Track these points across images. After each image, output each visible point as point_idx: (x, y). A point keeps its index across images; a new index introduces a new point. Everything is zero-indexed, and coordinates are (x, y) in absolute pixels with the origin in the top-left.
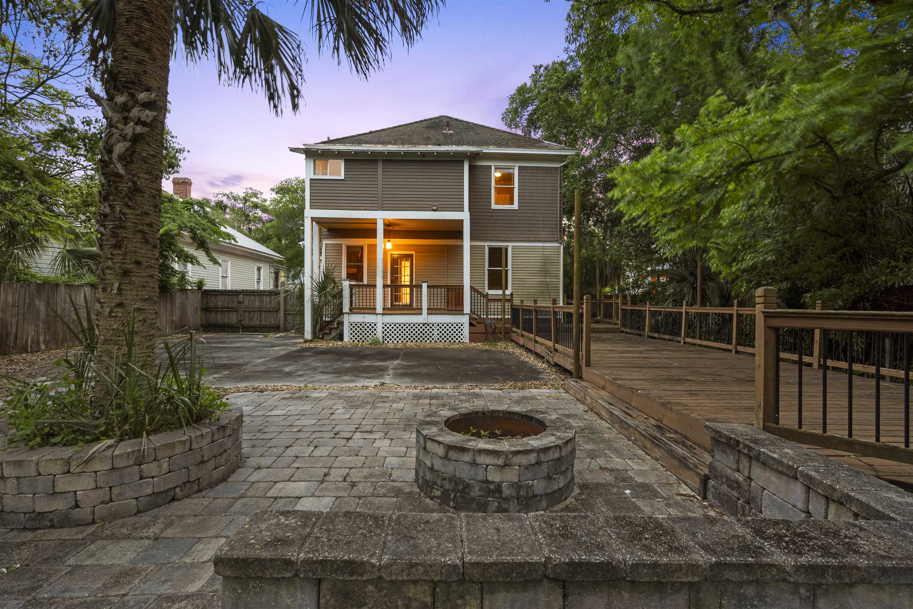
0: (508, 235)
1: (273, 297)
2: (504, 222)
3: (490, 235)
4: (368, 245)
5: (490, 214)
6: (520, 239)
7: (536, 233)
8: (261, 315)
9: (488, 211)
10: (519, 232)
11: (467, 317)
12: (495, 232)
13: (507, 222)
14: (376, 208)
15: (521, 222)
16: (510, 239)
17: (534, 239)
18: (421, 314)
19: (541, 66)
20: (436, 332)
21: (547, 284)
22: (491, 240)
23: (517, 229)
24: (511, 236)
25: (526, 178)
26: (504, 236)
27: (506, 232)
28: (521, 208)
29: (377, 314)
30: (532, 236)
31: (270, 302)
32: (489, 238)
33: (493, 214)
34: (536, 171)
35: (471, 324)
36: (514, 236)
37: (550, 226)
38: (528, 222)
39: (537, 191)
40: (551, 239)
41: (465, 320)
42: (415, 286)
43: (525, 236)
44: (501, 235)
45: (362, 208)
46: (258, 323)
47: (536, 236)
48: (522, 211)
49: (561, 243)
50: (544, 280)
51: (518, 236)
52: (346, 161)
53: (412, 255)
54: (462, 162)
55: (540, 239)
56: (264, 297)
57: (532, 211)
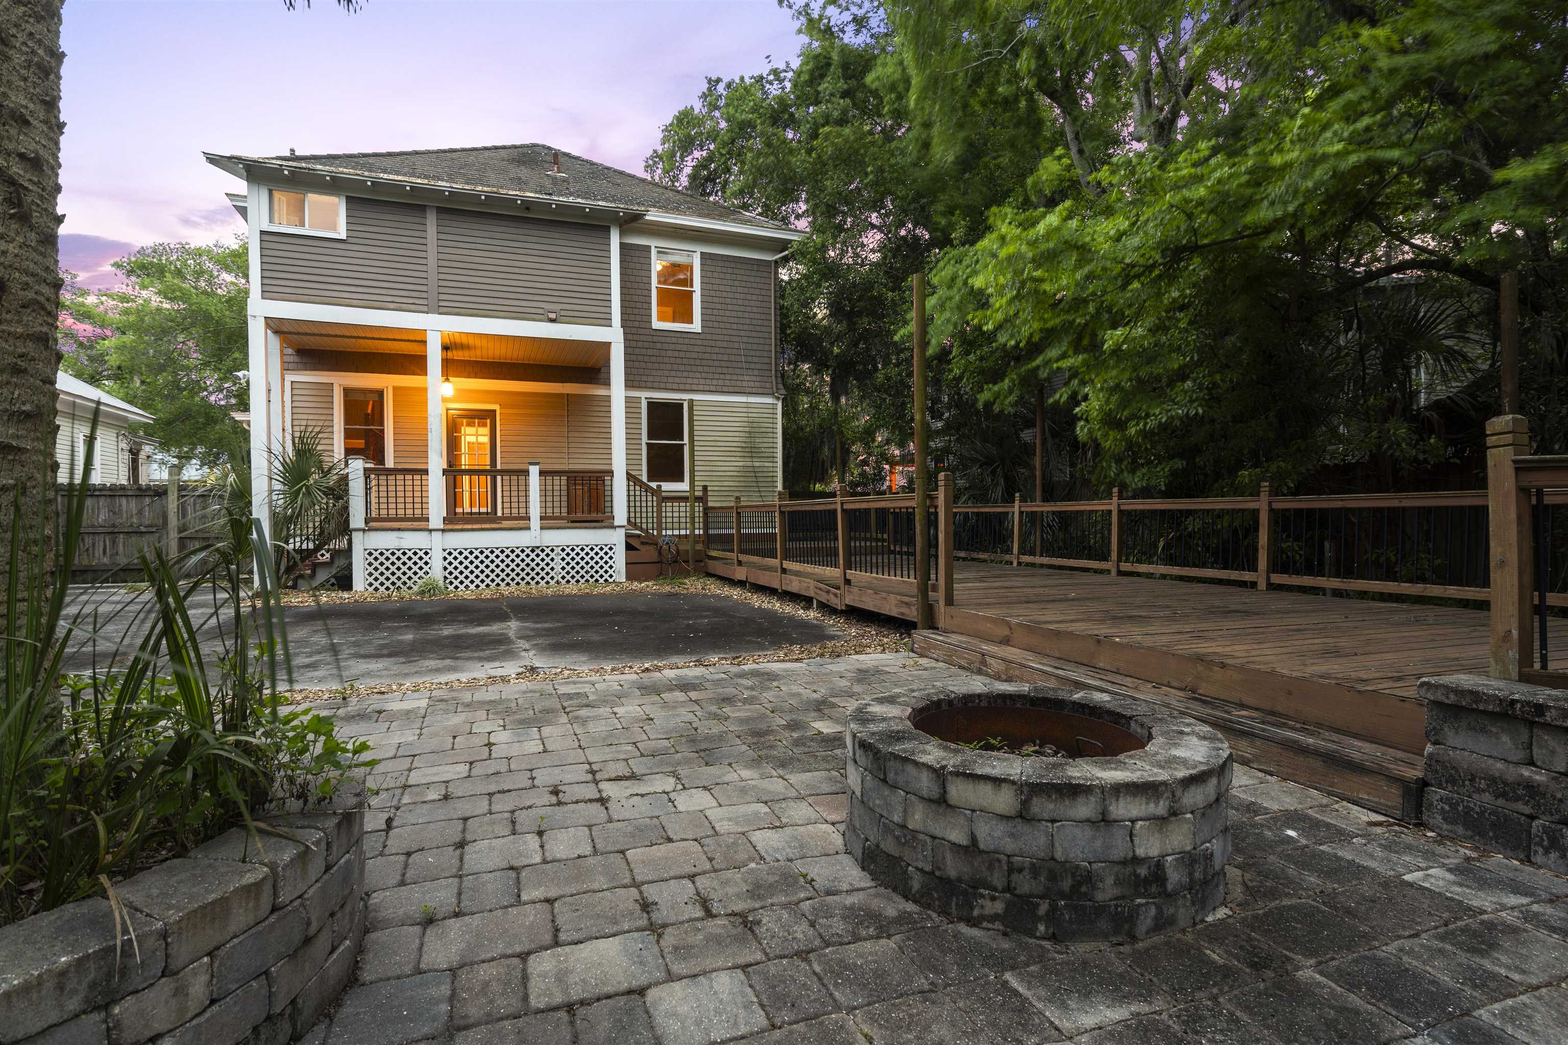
0: (684, 380)
1: (147, 500)
2: (676, 354)
3: (651, 379)
4: (395, 388)
5: (649, 339)
6: (707, 388)
7: (735, 377)
8: (114, 543)
9: (647, 332)
10: (704, 375)
11: (622, 532)
12: (659, 373)
13: (682, 354)
14: (425, 308)
15: (707, 356)
16: (688, 387)
17: (731, 389)
18: (528, 528)
19: (718, 80)
20: (558, 564)
21: (754, 471)
22: (653, 388)
23: (701, 369)
24: (690, 381)
25: (716, 275)
26: (677, 380)
27: (679, 374)
28: (707, 330)
29: (431, 531)
30: (728, 383)
31: (140, 512)
32: (650, 385)
33: (655, 339)
34: (733, 265)
35: (629, 547)
36: (695, 381)
37: (758, 366)
38: (720, 357)
39: (734, 302)
40: (760, 391)
41: (616, 538)
42: (503, 472)
43: (715, 382)
44: (670, 380)
45: (392, 306)
46: (106, 560)
47: (733, 383)
48: (709, 337)
49: (778, 398)
50: (750, 464)
51: (702, 381)
52: (350, 200)
53: (495, 411)
54: (607, 230)
55: (742, 390)
56: (124, 501)
57: (727, 338)
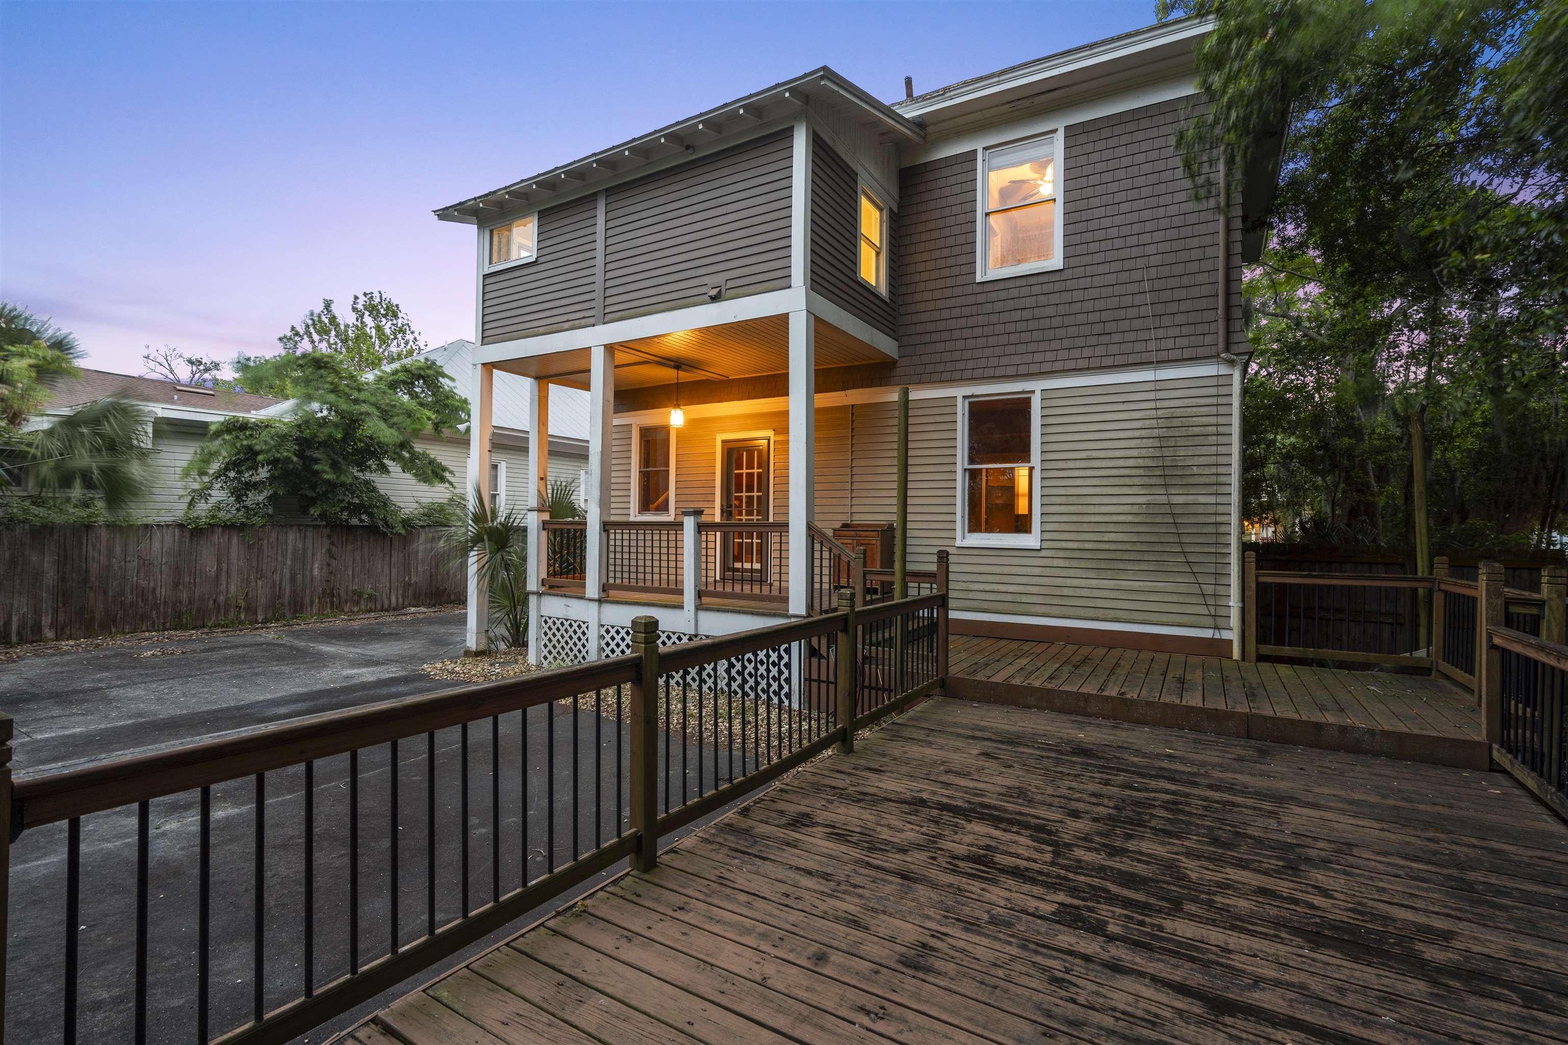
0: (1028, 358)
2: (1017, 315)
3: (971, 364)
4: (686, 422)
5: (971, 300)
6: (1071, 365)
7: (1131, 336)
9: (968, 290)
10: (1067, 343)
12: (987, 352)
13: (1027, 314)
15: (1076, 308)
16: (1034, 368)
17: (1119, 360)
18: (681, 607)
21: (1173, 513)
22: (978, 380)
23: (1061, 333)
24: (1038, 357)
25: (1095, 157)
26: (1017, 359)
27: (1022, 348)
28: (1074, 262)
29: (588, 600)
30: (1114, 349)
32: (971, 374)
33: (981, 298)
34: (1131, 127)
36: (1050, 356)
37: (1184, 306)
38: (1100, 304)
39: (1134, 194)
40: (1187, 353)
43: (1087, 352)
44: (1004, 361)
45: (566, 325)
47: (1127, 348)
48: (1079, 272)
49: (1231, 363)
50: (1163, 499)
51: (1063, 354)
52: (540, 216)
53: (769, 439)
54: (787, 135)
55: (1145, 357)
57: (1116, 266)
